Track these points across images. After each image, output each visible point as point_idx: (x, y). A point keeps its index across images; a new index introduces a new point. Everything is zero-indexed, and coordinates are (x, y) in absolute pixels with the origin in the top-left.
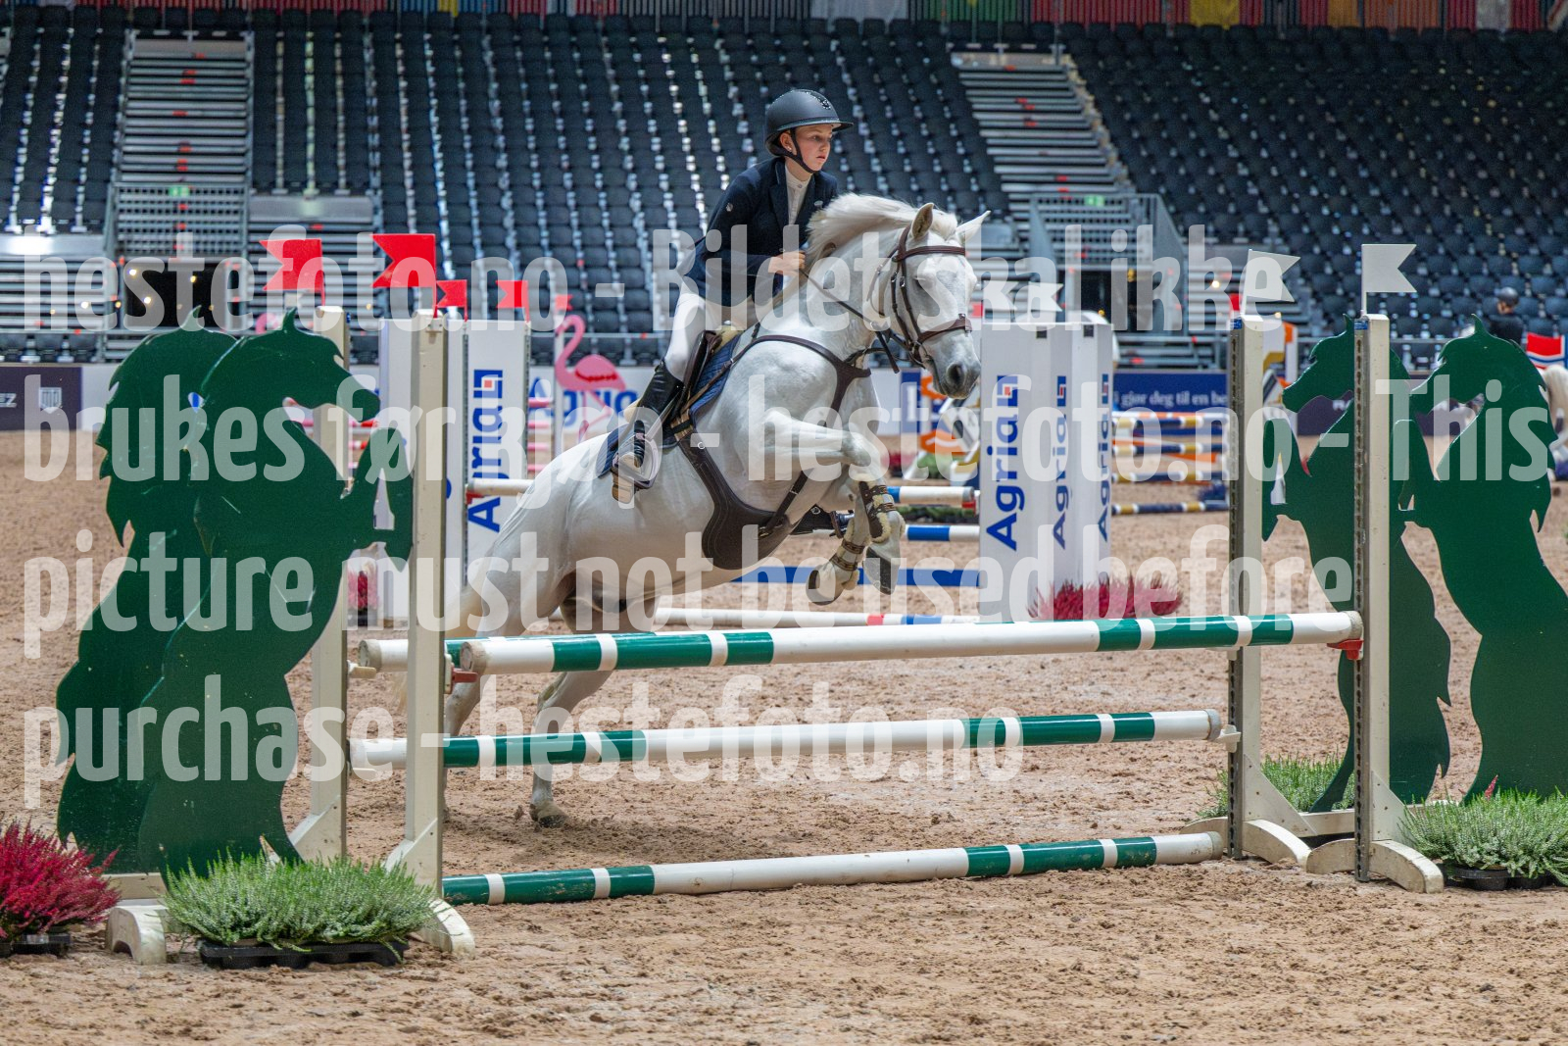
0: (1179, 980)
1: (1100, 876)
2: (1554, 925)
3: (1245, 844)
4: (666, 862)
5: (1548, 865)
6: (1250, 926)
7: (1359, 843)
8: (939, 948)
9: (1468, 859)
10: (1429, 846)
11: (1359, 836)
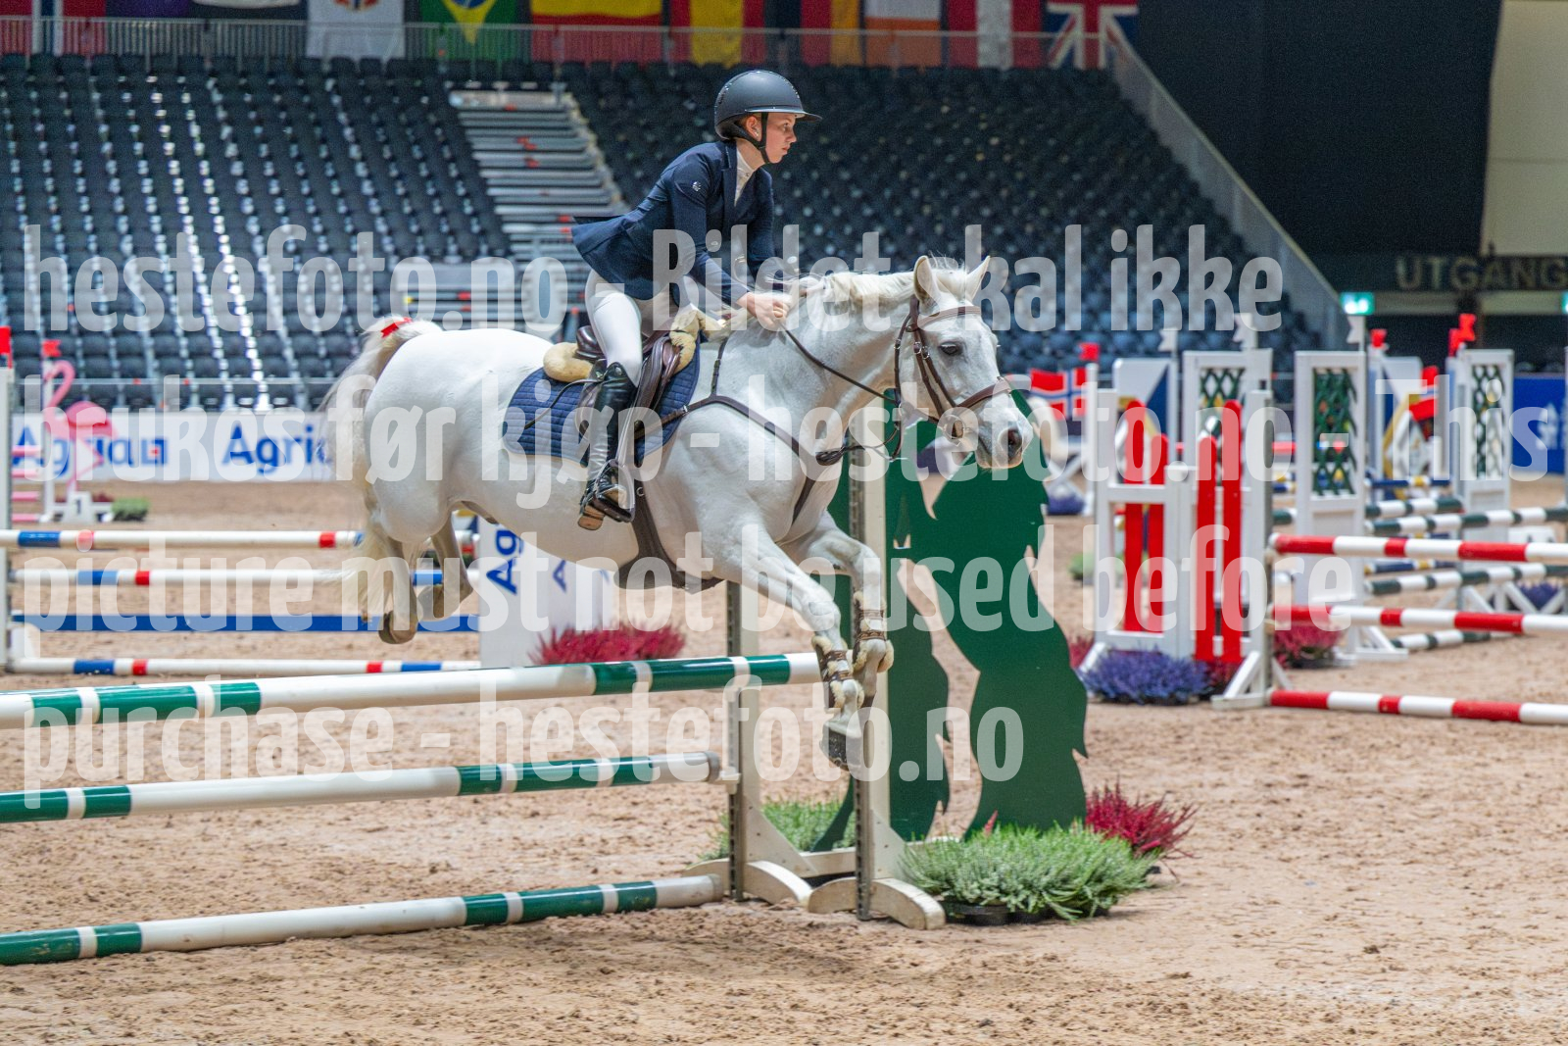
0: (679, 1024)
1: (601, 922)
2: (1053, 958)
3: (746, 885)
4: (156, 918)
5: (1047, 898)
6: (751, 968)
7: (859, 881)
8: (435, 999)
9: (967, 894)
10: (930, 883)
11: (860, 875)
